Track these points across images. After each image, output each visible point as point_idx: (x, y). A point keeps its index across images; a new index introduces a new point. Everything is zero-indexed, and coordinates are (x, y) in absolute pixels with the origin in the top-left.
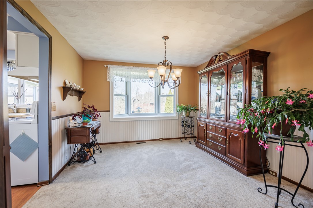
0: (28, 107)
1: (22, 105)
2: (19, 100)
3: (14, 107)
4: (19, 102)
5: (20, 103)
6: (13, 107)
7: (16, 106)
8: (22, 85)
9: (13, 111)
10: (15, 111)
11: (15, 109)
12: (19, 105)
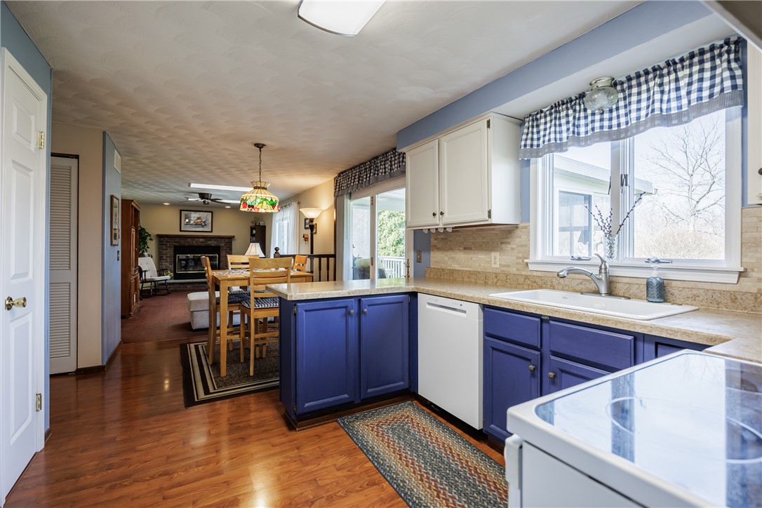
0: (654, 275)
1: (626, 263)
2: (616, 242)
3: (600, 272)
4: (615, 249)
5: (618, 255)
6: (595, 271)
7: (606, 269)
8: (626, 176)
9: (592, 286)
10: (603, 289)
11: (604, 279)
12: (614, 262)
